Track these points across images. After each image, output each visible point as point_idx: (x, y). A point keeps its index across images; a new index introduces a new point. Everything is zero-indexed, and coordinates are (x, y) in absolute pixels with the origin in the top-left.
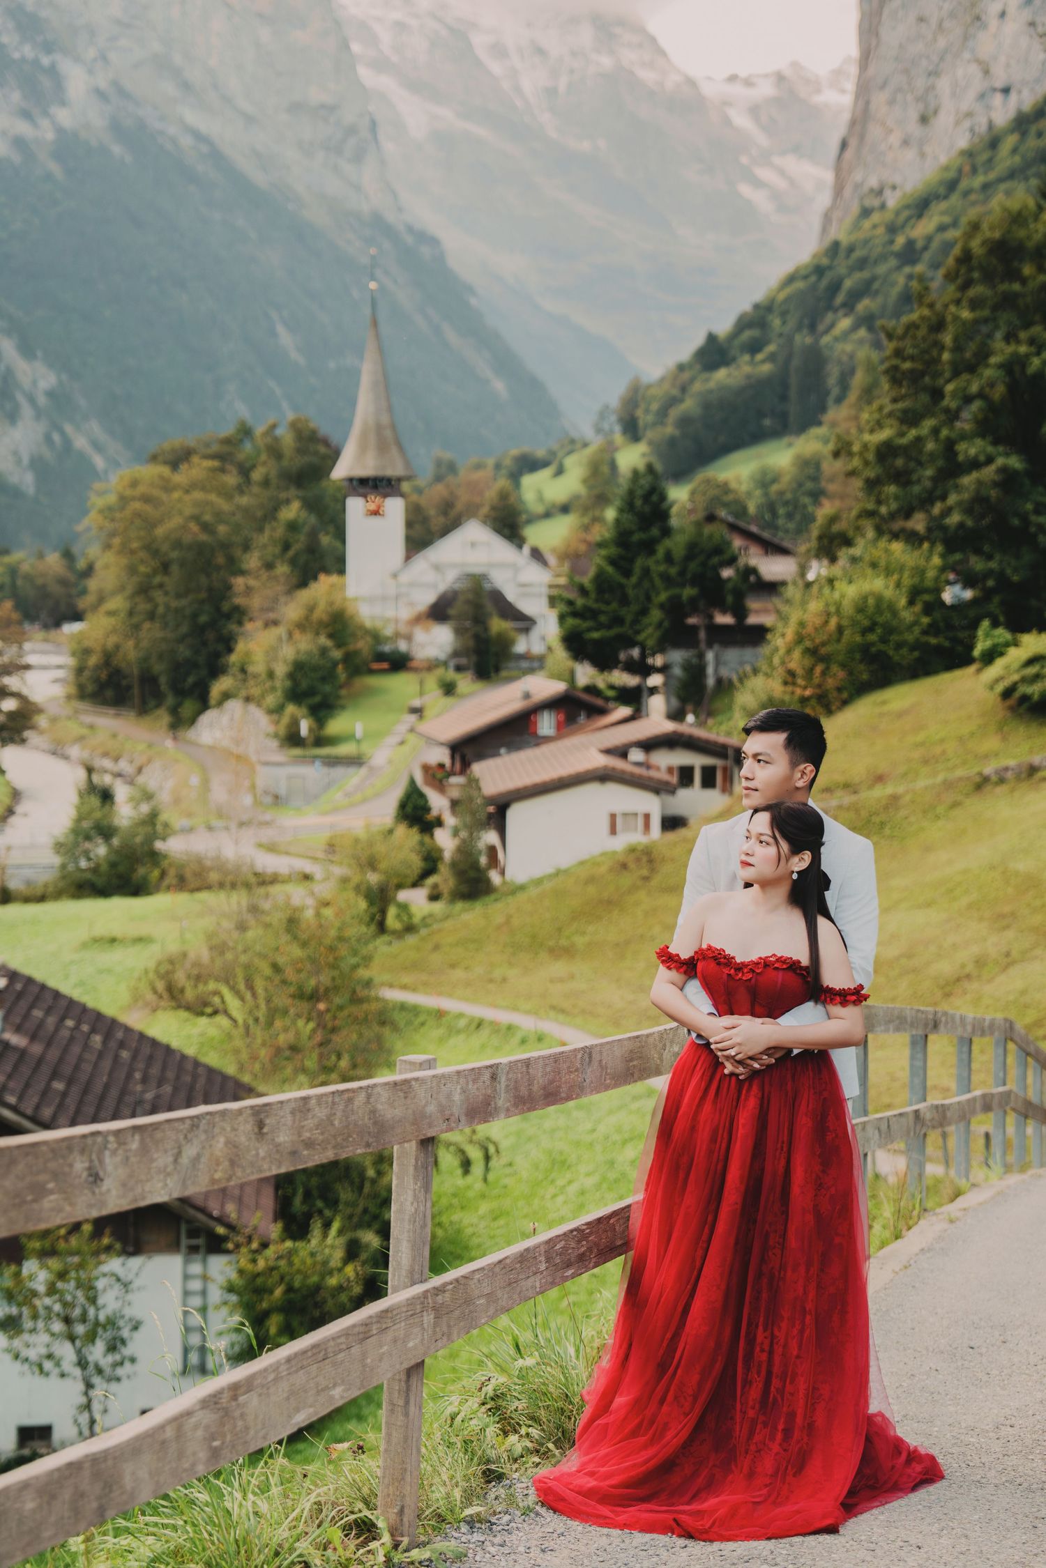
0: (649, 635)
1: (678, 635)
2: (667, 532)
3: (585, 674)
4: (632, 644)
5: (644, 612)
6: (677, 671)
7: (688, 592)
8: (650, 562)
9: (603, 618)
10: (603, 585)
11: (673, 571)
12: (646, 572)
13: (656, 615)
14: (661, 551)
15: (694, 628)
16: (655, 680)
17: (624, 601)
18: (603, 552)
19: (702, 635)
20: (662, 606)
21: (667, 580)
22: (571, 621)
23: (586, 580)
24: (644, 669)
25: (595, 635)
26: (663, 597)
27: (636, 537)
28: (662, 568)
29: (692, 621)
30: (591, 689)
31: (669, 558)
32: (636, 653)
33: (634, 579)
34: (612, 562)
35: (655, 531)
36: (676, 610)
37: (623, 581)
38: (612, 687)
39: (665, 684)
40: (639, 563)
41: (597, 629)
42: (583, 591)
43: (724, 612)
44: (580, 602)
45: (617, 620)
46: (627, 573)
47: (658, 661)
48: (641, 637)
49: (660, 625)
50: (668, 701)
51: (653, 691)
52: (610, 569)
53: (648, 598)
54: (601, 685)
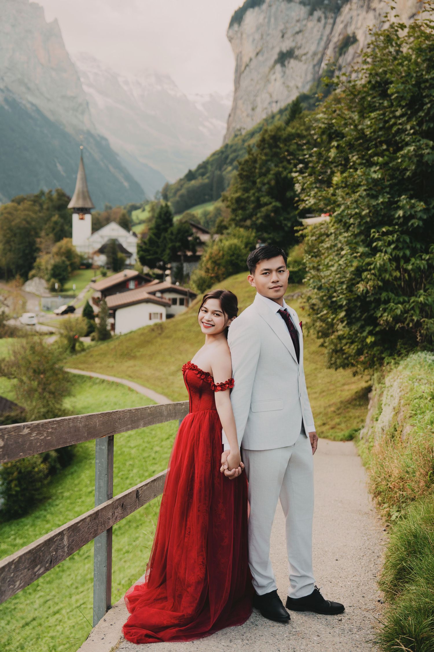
0: (166, 257)
1: (174, 258)
2: (172, 225)
3: (146, 270)
4: (161, 260)
5: (164, 250)
6: (175, 269)
7: (178, 244)
8: (166, 235)
9: (151, 252)
10: (151, 241)
11: (173, 237)
12: (165, 238)
13: (168, 251)
14: (169, 231)
15: (180, 256)
16: (168, 272)
17: (158, 247)
18: (151, 231)
19: (182, 258)
20: (170, 248)
21: (172, 241)
22: (141, 253)
23: (146, 240)
24: (164, 269)
25: (149, 257)
26: (170, 245)
27: (163, 226)
28: (170, 236)
29: (179, 253)
30: (148, 275)
31: (172, 233)
32: (161, 263)
33: (161, 240)
34: (155, 234)
35: (168, 225)
36: (174, 250)
37: (157, 240)
38: (154, 274)
39: (171, 273)
40: (163, 235)
41: (149, 255)
42: (145, 243)
43: (189, 250)
44: (144, 247)
45: (156, 253)
46: (159, 238)
47: (169, 266)
48: (163, 258)
49: (169, 255)
50: (172, 279)
51: (167, 275)
52: (153, 237)
53: (165, 246)
54: (151, 273)
